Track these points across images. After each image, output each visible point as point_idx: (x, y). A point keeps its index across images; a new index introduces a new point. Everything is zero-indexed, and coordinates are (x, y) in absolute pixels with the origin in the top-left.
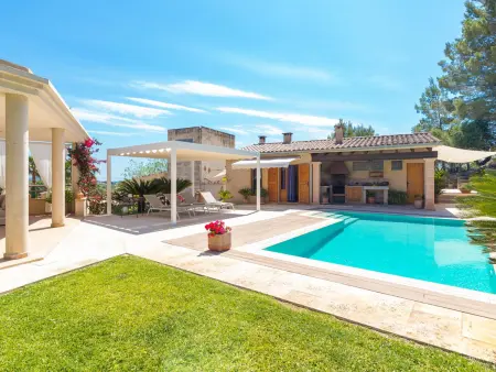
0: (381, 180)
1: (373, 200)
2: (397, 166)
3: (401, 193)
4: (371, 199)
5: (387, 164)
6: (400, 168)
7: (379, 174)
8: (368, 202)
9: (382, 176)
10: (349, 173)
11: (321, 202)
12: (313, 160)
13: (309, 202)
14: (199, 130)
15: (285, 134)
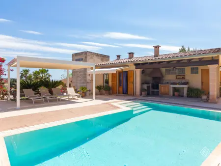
0: (183, 81)
1: (177, 94)
2: (194, 71)
3: (197, 90)
4: (176, 94)
5: (188, 69)
6: (197, 72)
7: (182, 77)
8: (174, 95)
9: (184, 78)
10: (163, 77)
11: (141, 94)
12: (136, 68)
13: (133, 94)
14: (86, 53)
15: (129, 53)
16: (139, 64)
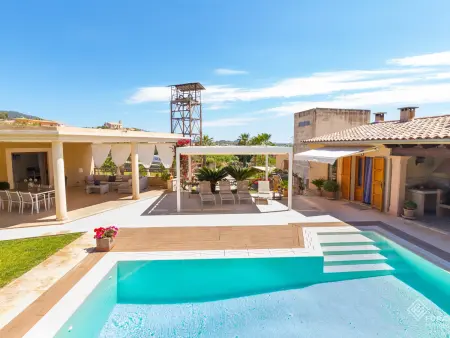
11: (401, 213)
12: (392, 154)
13: (382, 209)
14: (315, 111)
15: (402, 110)
16: (397, 146)
